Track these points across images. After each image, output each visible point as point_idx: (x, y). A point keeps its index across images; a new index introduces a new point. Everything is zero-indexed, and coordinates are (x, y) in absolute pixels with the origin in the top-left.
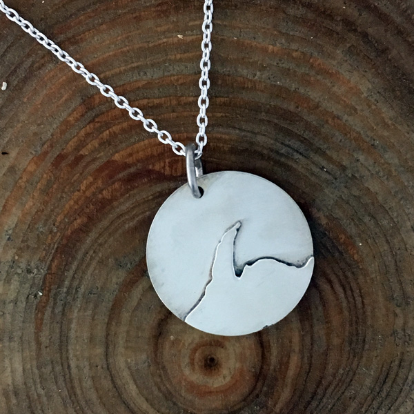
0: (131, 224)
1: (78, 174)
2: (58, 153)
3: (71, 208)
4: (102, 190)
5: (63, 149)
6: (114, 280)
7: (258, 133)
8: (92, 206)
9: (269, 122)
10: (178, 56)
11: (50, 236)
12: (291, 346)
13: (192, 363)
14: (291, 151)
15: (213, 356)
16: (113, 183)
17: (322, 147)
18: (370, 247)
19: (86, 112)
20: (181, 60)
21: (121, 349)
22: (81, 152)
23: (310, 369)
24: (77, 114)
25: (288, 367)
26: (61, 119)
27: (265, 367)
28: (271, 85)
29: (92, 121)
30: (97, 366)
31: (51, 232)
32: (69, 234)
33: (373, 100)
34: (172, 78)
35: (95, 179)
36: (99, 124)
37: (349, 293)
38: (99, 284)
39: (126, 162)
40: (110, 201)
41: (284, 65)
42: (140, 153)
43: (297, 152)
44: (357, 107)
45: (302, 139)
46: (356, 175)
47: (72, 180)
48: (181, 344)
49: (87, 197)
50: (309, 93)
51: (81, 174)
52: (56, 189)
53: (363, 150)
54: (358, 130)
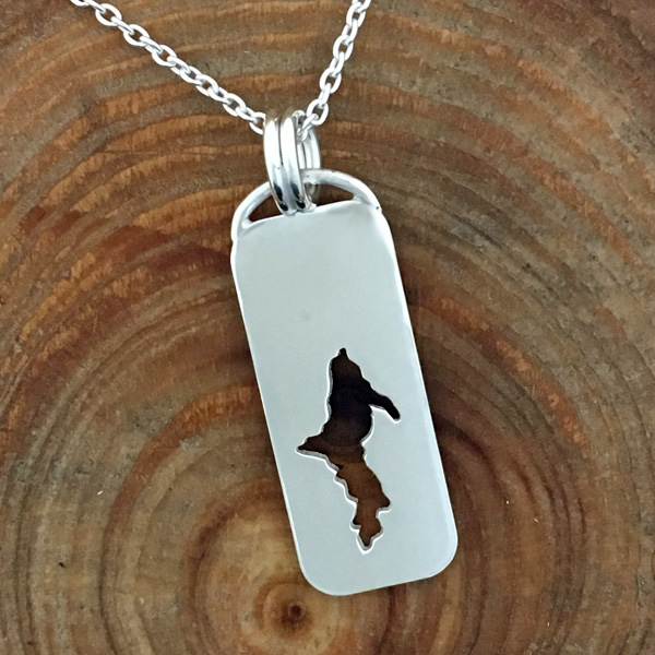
0: (162, 348)
1: (68, 248)
2: (33, 205)
3: (50, 309)
4: (112, 281)
5: (42, 199)
6: (124, 450)
7: (412, 194)
8: (90, 310)
9: (433, 173)
10: (271, 38)
11: (9, 360)
12: (444, 595)
13: (258, 614)
14: (469, 231)
15: (299, 603)
16: (133, 269)
17: (528, 228)
18: (604, 421)
19: (90, 132)
20: (274, 46)
21: (127, 579)
22: (76, 207)
23: (476, 640)
24: (73, 134)
25: (437, 631)
26: (42, 142)
27: (393, 629)
28: (442, 104)
29: (101, 149)
30: (82, 608)
31: (11, 352)
32: (45, 358)
33: (630, 146)
34: (256, 79)
35: (100, 259)
36: (113, 156)
37: (560, 502)
38: (95, 455)
39: (158, 232)
40: (125, 303)
41: (468, 69)
42: (188, 215)
43: (482, 233)
44: (599, 157)
45: (492, 210)
46: (589, 285)
47: (57, 258)
48: (241, 577)
49: (82, 291)
50: (512, 125)
51: (73, 248)
52: (25, 273)
53: (606, 238)
54: (598, 200)
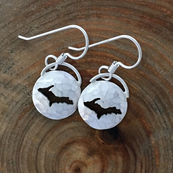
7: (148, 94)
13: (71, 166)
14: (157, 108)
15: (80, 168)
18: (165, 163)
26: (76, 43)
28: (164, 78)
30: (34, 146)
43: (159, 110)
